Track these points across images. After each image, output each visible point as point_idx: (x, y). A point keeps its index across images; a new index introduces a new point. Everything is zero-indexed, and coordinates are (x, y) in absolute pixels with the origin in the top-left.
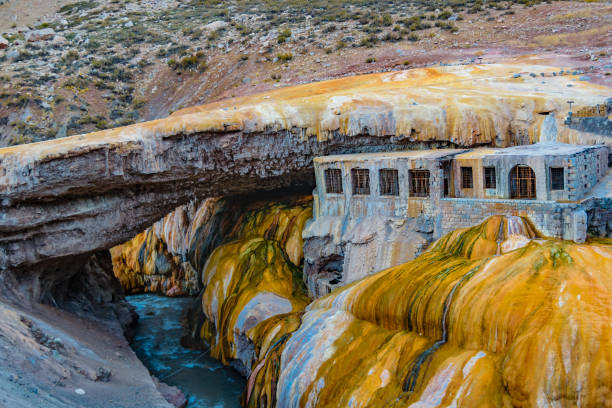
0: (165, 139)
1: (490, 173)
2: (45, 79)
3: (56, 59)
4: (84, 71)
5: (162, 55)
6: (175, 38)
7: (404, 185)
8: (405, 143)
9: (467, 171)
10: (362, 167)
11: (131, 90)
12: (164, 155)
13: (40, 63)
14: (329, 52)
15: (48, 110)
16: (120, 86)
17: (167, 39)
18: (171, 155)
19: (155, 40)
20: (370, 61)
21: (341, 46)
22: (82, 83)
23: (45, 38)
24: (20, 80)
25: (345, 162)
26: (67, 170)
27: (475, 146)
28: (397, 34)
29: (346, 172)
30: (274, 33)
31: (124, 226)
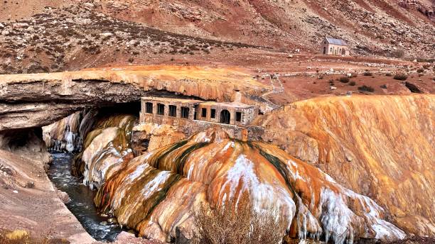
0: (73, 80)
1: (213, 112)
2: (20, 46)
3: (28, 38)
4: (41, 45)
5: (80, 43)
6: (87, 37)
7: (178, 113)
8: (181, 96)
9: (204, 110)
10: (162, 103)
11: (63, 57)
12: (72, 87)
13: (19, 38)
14: (155, 53)
15: (20, 60)
16: (58, 54)
17: (83, 37)
18: (75, 88)
19: (78, 36)
20: (172, 60)
21: (161, 52)
22: (39, 51)
23: (23, 27)
24: (7, 45)
25: (155, 100)
26: (22, 89)
27: (209, 100)
28: (185, 51)
29: (155, 105)
30: (133, 42)
31: (49, 118)
